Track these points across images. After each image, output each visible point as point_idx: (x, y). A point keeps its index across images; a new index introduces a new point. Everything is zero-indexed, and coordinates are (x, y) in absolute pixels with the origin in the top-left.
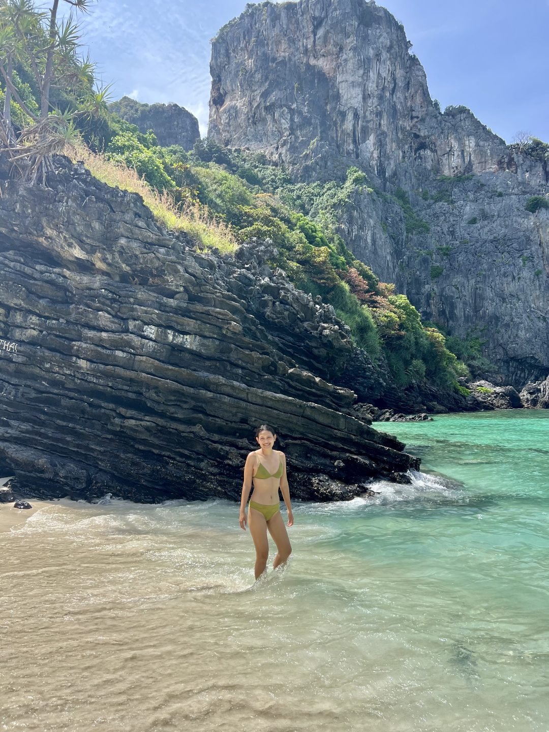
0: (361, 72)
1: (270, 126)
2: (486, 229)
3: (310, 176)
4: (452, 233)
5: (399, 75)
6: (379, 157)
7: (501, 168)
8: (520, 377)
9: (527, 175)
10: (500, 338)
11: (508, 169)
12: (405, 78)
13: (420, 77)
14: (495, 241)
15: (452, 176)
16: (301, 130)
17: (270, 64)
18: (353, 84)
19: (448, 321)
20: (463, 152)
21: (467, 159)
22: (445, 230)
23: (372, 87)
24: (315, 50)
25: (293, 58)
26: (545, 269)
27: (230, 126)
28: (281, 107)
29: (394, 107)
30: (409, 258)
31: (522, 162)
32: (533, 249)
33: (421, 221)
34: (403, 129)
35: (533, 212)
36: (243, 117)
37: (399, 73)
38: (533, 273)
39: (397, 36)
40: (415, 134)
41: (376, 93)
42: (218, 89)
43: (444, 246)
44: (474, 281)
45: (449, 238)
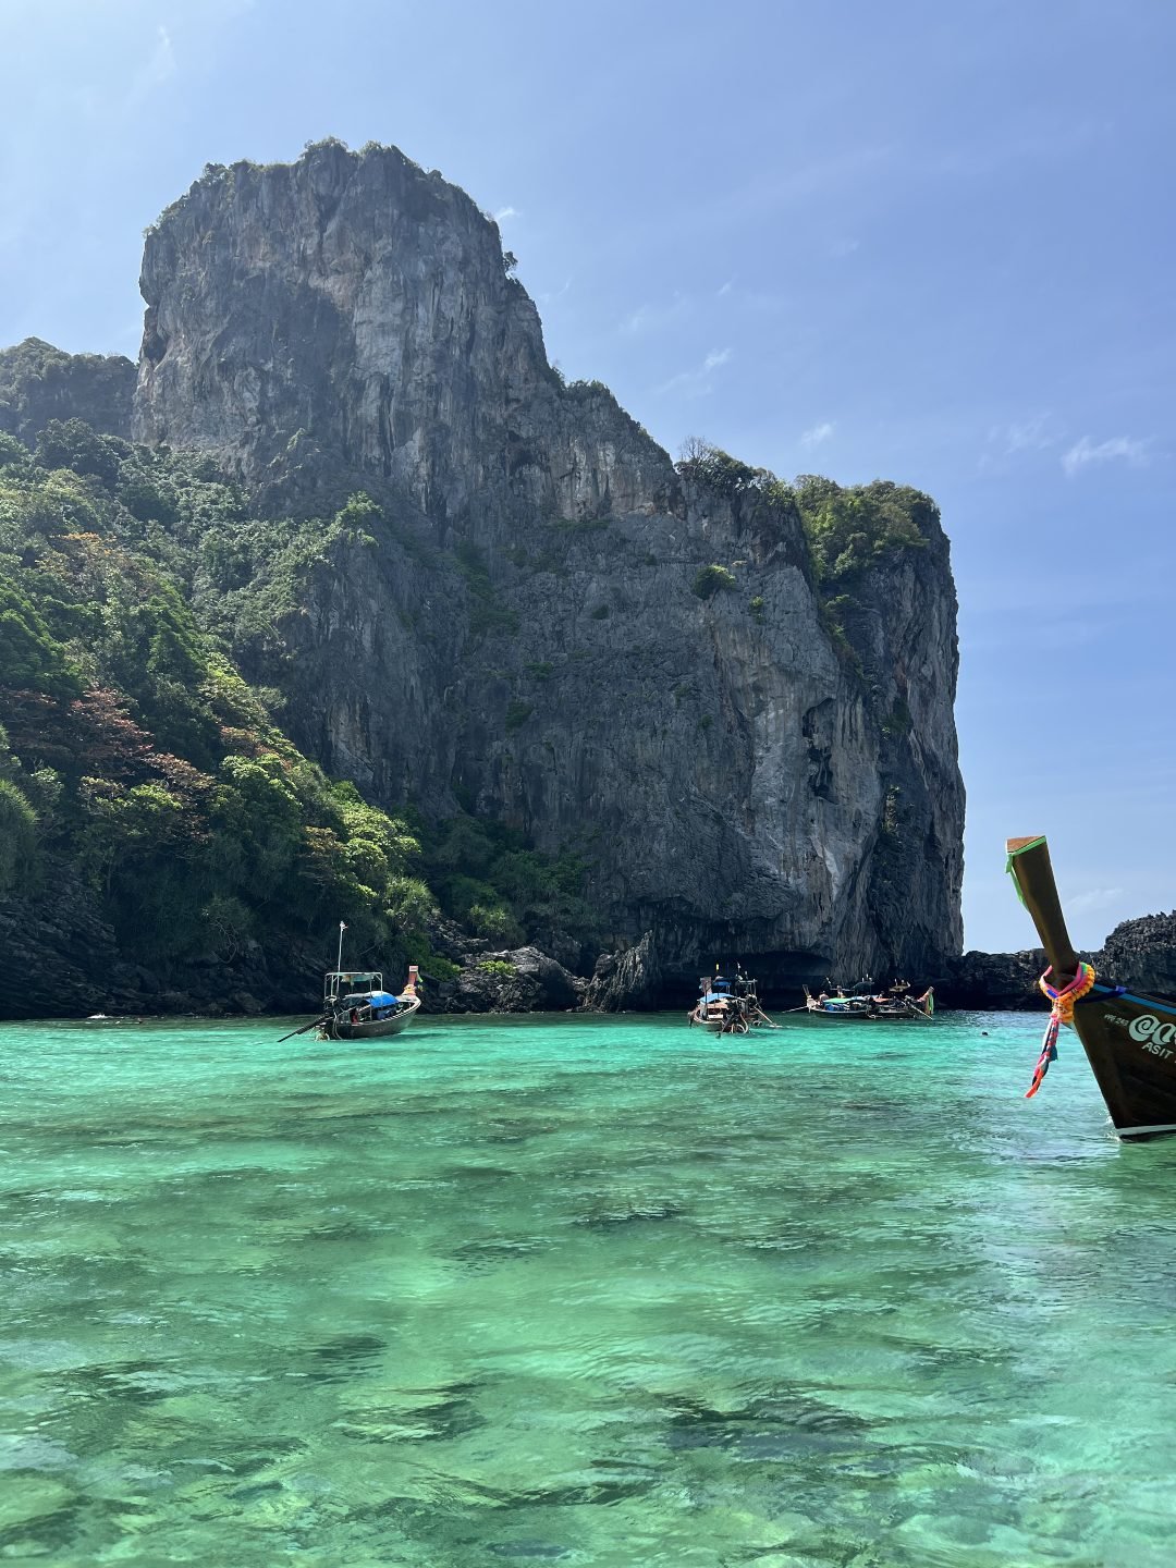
0: (399, 306)
1: (229, 405)
2: (622, 630)
3: (280, 507)
4: (559, 636)
5: (483, 317)
6: (432, 475)
7: (660, 509)
8: (665, 941)
9: (705, 523)
10: (619, 857)
11: (672, 510)
12: (496, 323)
13: (526, 324)
14: (636, 653)
15: (577, 520)
16: (279, 414)
17: (235, 282)
18: (383, 329)
19: (531, 820)
20: (594, 472)
21: (602, 489)
22: (548, 629)
23: (422, 335)
24: (322, 259)
25: (278, 272)
26: (723, 714)
27: (165, 402)
28: (245, 366)
29: (470, 379)
30: (470, 684)
31: (695, 497)
32: (700, 673)
33: (505, 609)
34: (487, 423)
35: (705, 598)
36: (185, 384)
37: (485, 313)
38: (695, 722)
39: (480, 242)
40: (511, 433)
41: (431, 348)
42: (154, 328)
43: (542, 663)
44: (581, 735)
45: (552, 645)
